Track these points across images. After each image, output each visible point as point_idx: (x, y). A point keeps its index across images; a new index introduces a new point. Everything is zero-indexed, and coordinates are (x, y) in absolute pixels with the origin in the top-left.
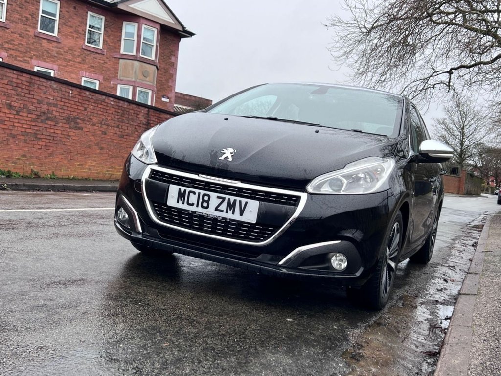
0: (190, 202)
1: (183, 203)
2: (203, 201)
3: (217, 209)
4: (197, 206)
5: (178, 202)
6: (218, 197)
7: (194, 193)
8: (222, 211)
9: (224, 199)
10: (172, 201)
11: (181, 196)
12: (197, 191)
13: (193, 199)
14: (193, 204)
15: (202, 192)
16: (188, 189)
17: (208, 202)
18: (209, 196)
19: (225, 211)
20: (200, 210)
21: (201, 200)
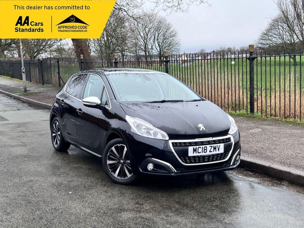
0: (199, 152)
1: (196, 153)
2: (204, 150)
3: (210, 152)
4: (202, 153)
5: (193, 153)
6: (210, 147)
7: (200, 148)
8: (212, 152)
9: (212, 147)
10: (191, 153)
11: (195, 150)
12: (201, 146)
13: (200, 150)
14: (200, 152)
15: (204, 146)
16: (197, 147)
17: (206, 150)
18: (206, 147)
19: (213, 151)
20: (203, 154)
21: (203, 150)
